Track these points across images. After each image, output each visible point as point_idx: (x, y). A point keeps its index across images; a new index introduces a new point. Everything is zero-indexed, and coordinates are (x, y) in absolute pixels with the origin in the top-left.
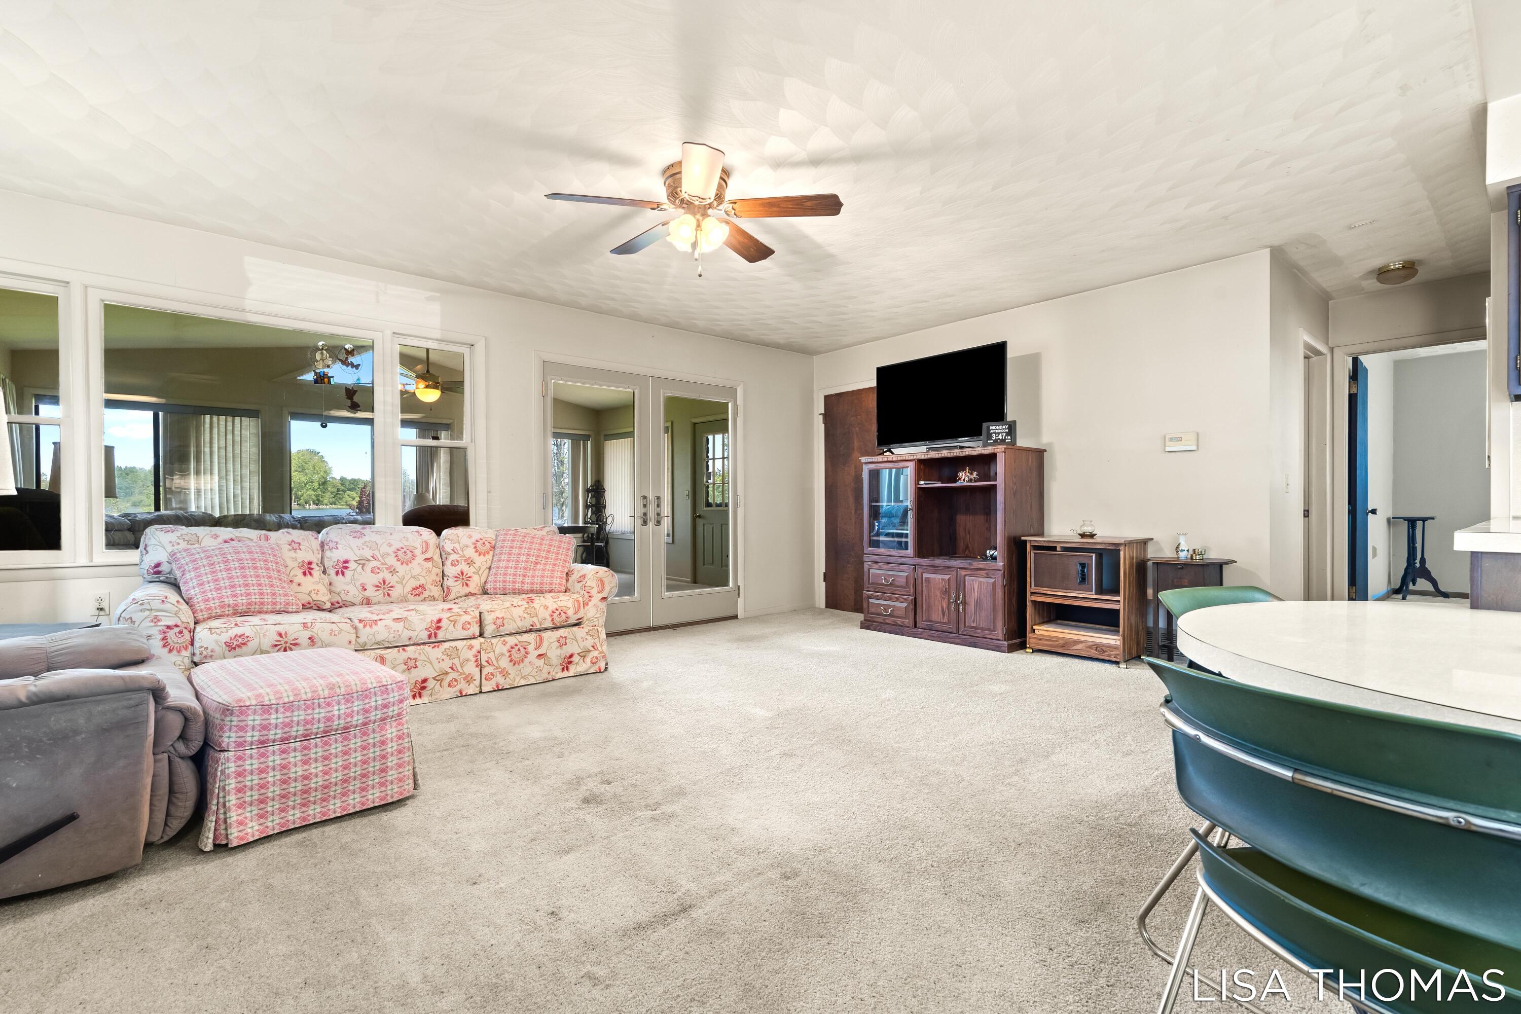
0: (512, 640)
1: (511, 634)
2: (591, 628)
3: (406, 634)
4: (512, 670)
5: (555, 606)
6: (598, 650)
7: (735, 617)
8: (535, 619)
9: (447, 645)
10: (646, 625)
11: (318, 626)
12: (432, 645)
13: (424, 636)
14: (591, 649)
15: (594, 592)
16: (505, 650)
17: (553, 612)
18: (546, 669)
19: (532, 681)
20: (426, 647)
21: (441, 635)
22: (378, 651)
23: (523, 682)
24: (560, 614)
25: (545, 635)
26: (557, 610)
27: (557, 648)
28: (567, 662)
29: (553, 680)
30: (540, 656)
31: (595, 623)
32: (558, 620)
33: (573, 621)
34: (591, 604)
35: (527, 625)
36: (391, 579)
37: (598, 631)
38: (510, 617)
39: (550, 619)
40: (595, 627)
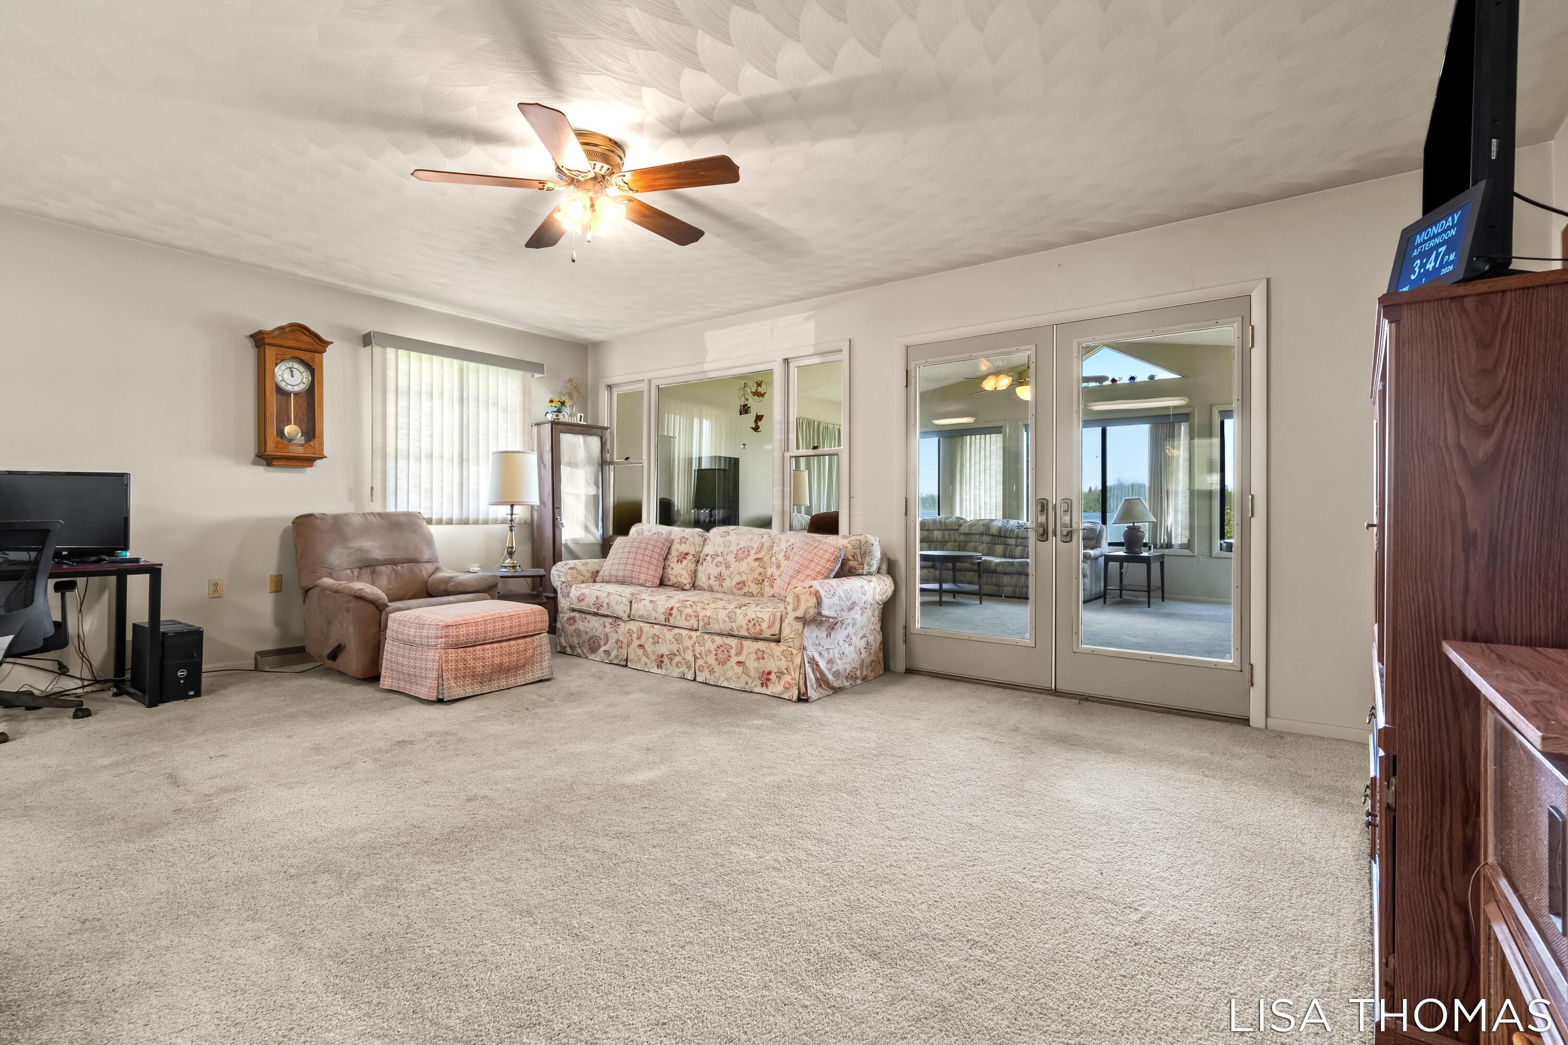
0: (719, 640)
1: (720, 634)
3: (654, 614)
4: (718, 669)
5: (753, 616)
6: (791, 675)
7: (1245, 721)
8: (735, 625)
9: (677, 630)
10: (1046, 685)
11: (614, 596)
12: (669, 628)
13: (662, 618)
14: (785, 671)
16: (713, 647)
17: (749, 621)
18: (744, 678)
19: (733, 686)
20: (664, 628)
21: (672, 621)
22: (641, 624)
23: (725, 684)
24: (754, 625)
25: (747, 643)
26: (753, 620)
27: (755, 660)
28: (766, 677)
29: (751, 692)
30: (739, 664)
32: (754, 631)
33: (767, 634)
35: (725, 627)
36: (726, 573)
37: (792, 654)
38: (715, 617)
39: (746, 628)
40: (790, 649)
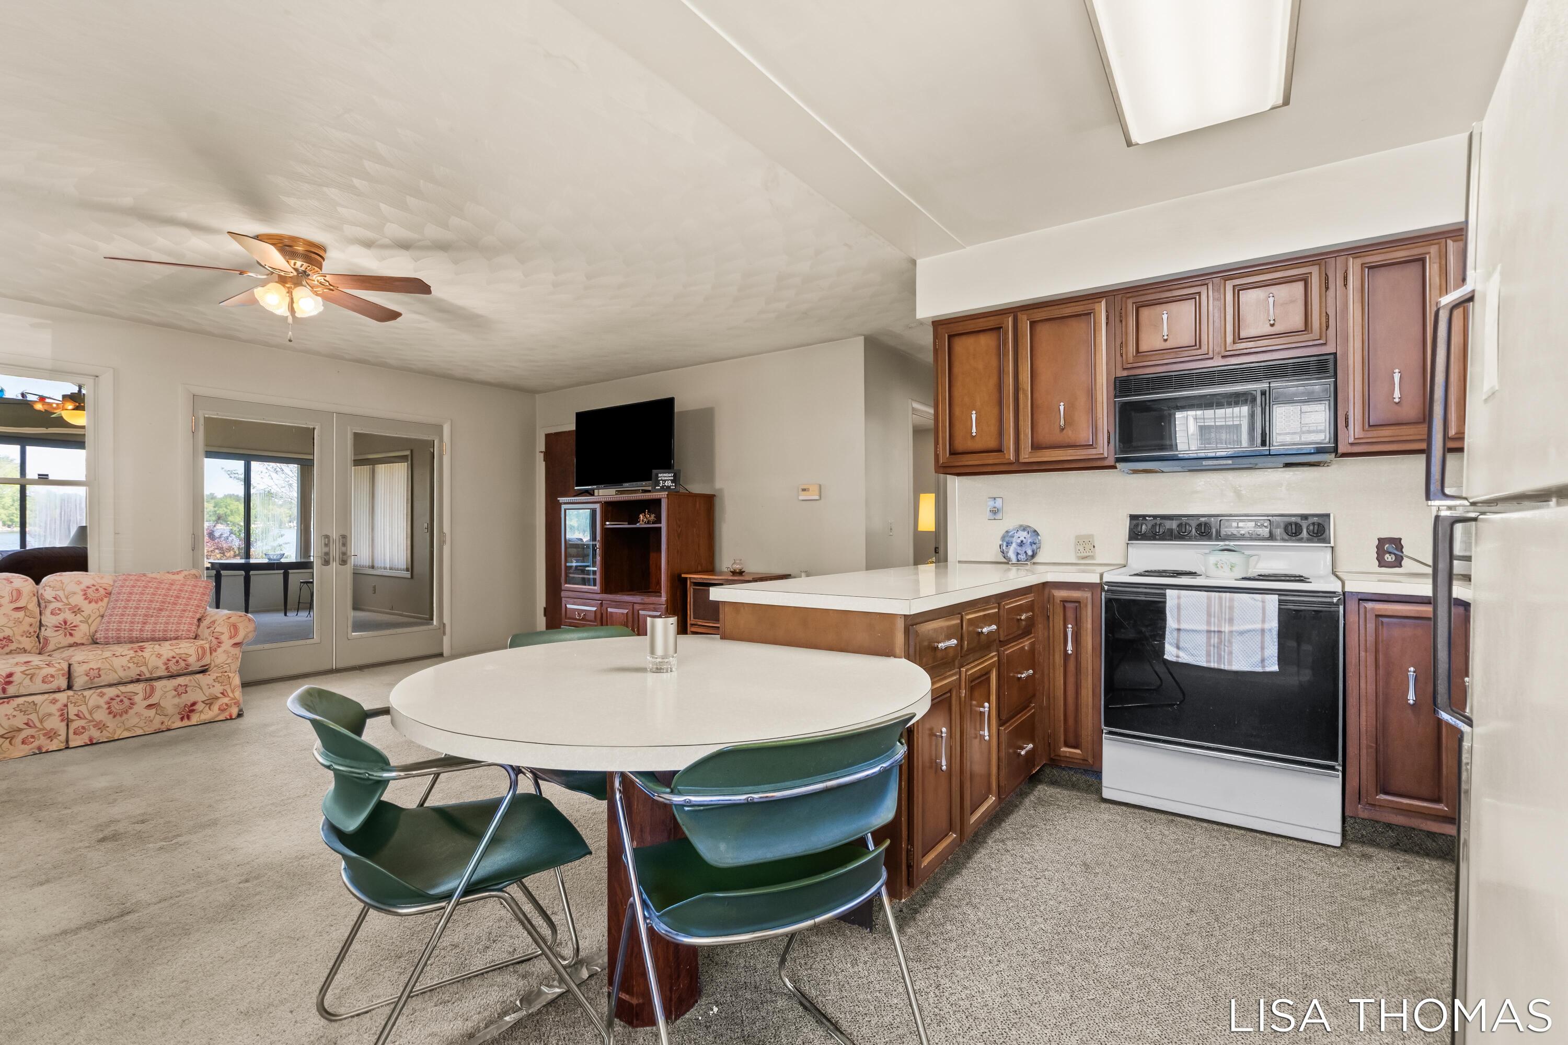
0: (111, 692)
1: (110, 685)
2: (220, 675)
4: (111, 723)
5: (171, 654)
6: (228, 696)
7: (441, 655)
8: (143, 669)
9: (20, 700)
10: (328, 667)
14: (221, 695)
15: (224, 638)
16: (102, 702)
17: (169, 660)
18: (158, 719)
19: (140, 732)
21: (12, 690)
23: (126, 734)
24: (177, 662)
25: (158, 684)
26: (174, 658)
27: (174, 697)
28: (188, 711)
29: (169, 730)
30: (150, 706)
31: (225, 670)
32: (174, 668)
33: (196, 667)
34: (220, 650)
35: (133, 673)
37: (229, 677)
38: (109, 667)
39: (164, 667)
40: (226, 674)
